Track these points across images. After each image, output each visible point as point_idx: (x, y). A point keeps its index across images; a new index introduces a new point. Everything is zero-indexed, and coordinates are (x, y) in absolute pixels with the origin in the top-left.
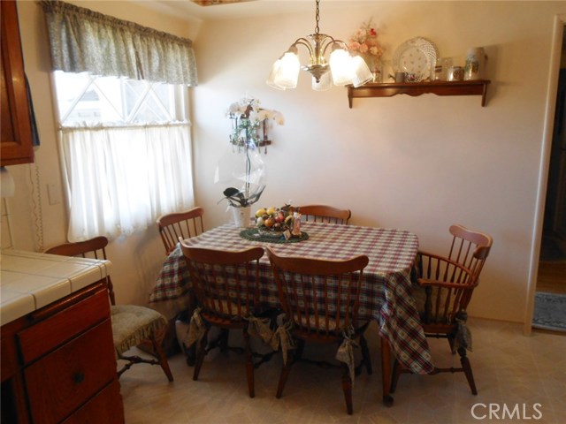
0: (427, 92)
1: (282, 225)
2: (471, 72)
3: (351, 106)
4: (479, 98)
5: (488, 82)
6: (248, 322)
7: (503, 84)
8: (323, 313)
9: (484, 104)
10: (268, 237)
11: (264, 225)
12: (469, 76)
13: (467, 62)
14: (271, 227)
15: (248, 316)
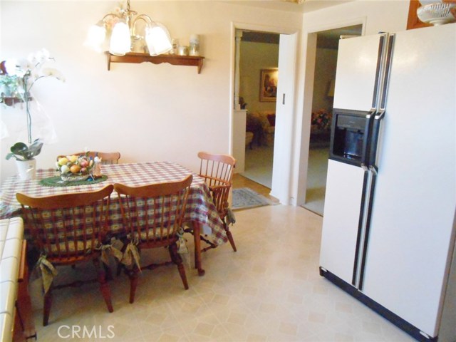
0: (165, 62)
1: (88, 169)
2: (194, 50)
3: (109, 69)
4: (195, 68)
5: (203, 58)
6: (100, 251)
7: (208, 60)
8: (158, 225)
9: (199, 72)
10: (74, 181)
11: (70, 172)
12: (193, 53)
13: (191, 43)
14: (79, 172)
15: (98, 246)
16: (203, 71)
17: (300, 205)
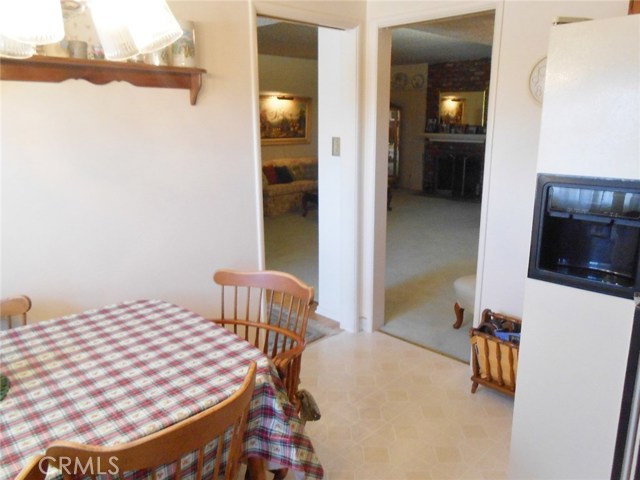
2: (183, 55)
5: (204, 71)
12: (182, 61)
16: (201, 100)
17: (377, 328)
